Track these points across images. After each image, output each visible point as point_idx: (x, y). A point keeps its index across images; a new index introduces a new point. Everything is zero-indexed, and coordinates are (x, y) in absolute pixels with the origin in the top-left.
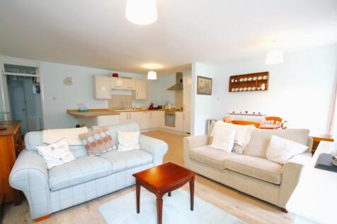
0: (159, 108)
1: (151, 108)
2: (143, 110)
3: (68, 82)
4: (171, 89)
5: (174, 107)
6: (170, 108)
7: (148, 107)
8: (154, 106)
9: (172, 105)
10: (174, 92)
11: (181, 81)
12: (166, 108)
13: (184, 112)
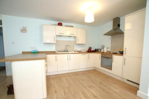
0: (96, 51)
1: (90, 51)
2: (83, 53)
3: (24, 30)
4: (107, 34)
5: (109, 50)
6: (105, 51)
7: (87, 50)
8: (92, 50)
9: (107, 48)
10: (110, 37)
11: (119, 26)
12: (102, 51)
13: (125, 55)
